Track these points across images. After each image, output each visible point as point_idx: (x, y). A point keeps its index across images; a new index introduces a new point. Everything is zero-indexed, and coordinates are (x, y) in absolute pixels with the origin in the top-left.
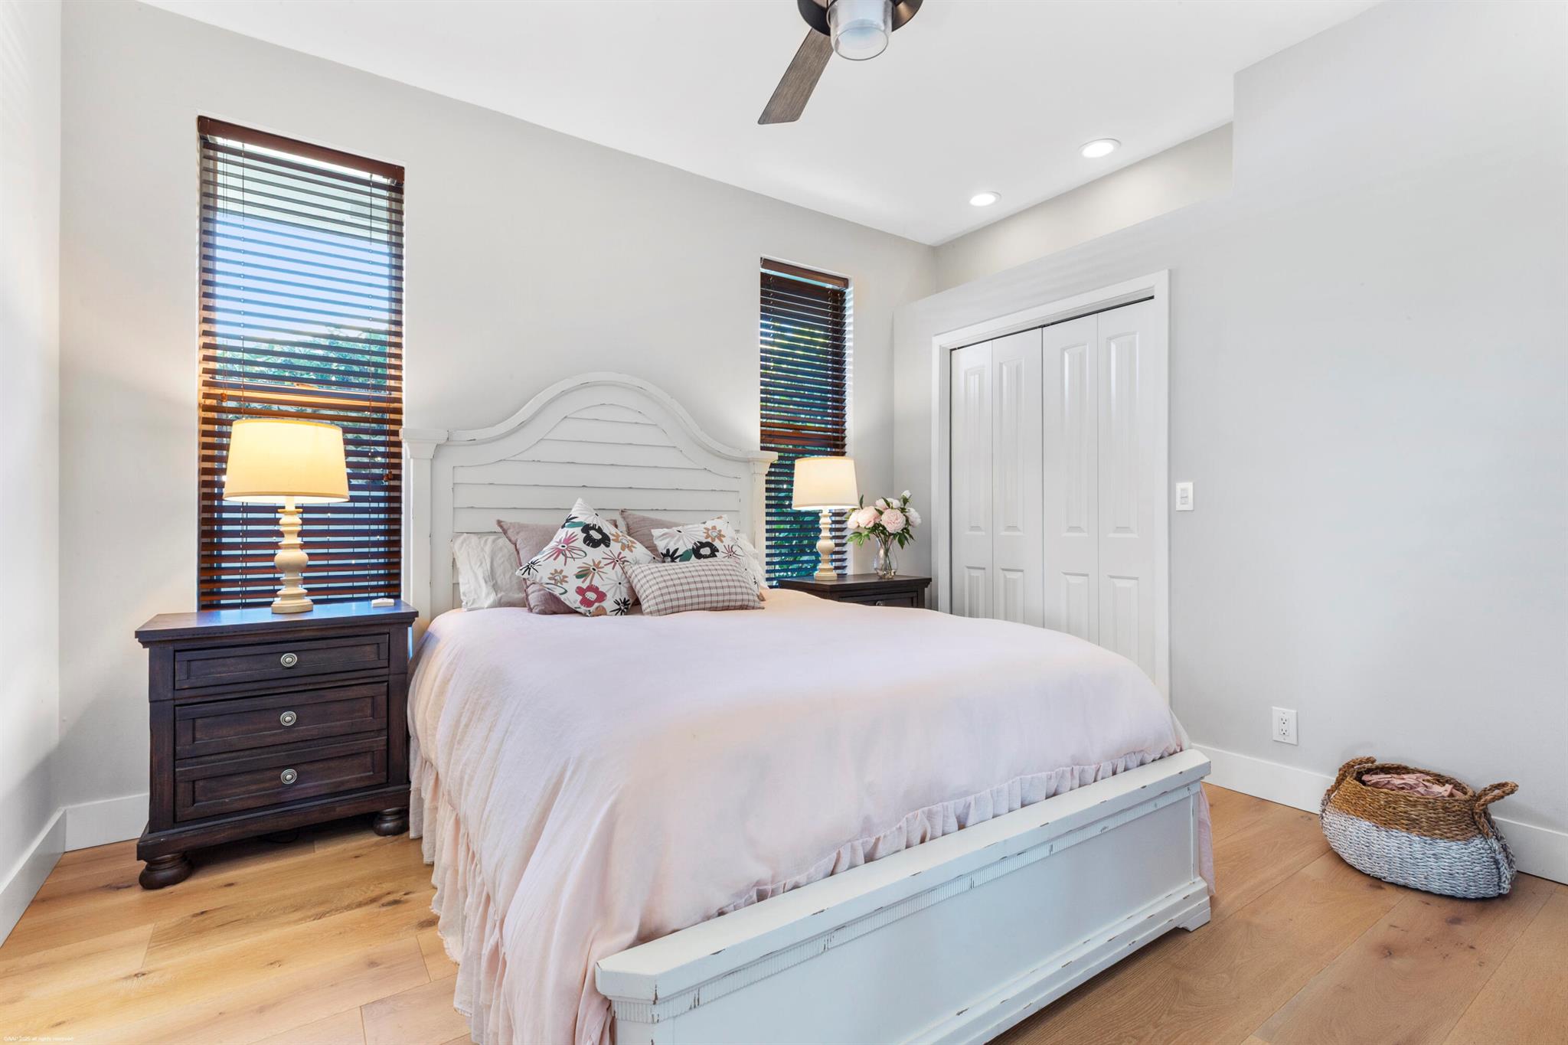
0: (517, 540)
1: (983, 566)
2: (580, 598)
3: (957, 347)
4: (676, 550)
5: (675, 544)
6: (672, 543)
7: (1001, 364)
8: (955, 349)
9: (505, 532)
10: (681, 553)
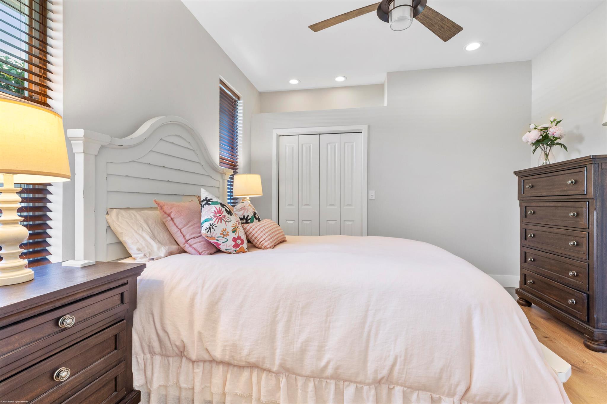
0: (171, 212)
1: (294, 219)
2: (234, 243)
3: (281, 135)
4: (248, 216)
5: (247, 213)
6: (246, 212)
7: (302, 145)
8: (280, 136)
9: (161, 208)
10: (250, 218)
